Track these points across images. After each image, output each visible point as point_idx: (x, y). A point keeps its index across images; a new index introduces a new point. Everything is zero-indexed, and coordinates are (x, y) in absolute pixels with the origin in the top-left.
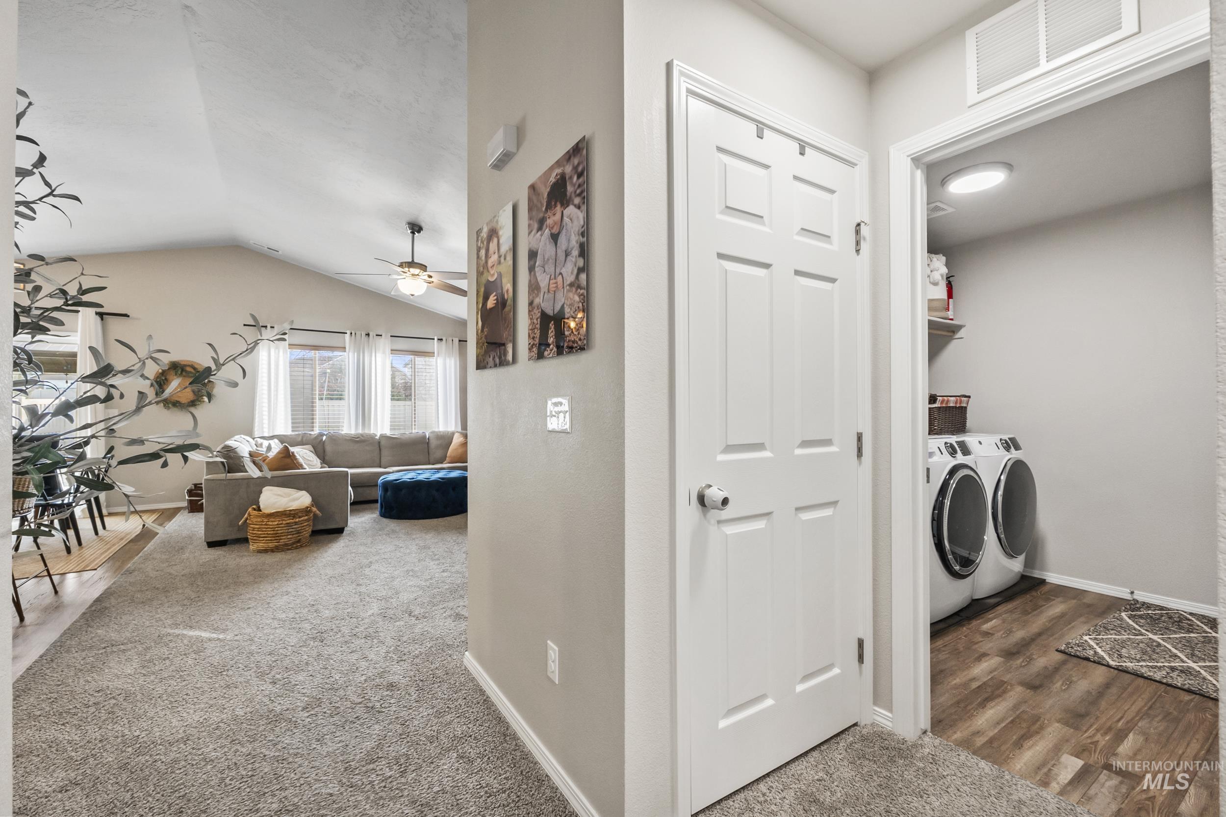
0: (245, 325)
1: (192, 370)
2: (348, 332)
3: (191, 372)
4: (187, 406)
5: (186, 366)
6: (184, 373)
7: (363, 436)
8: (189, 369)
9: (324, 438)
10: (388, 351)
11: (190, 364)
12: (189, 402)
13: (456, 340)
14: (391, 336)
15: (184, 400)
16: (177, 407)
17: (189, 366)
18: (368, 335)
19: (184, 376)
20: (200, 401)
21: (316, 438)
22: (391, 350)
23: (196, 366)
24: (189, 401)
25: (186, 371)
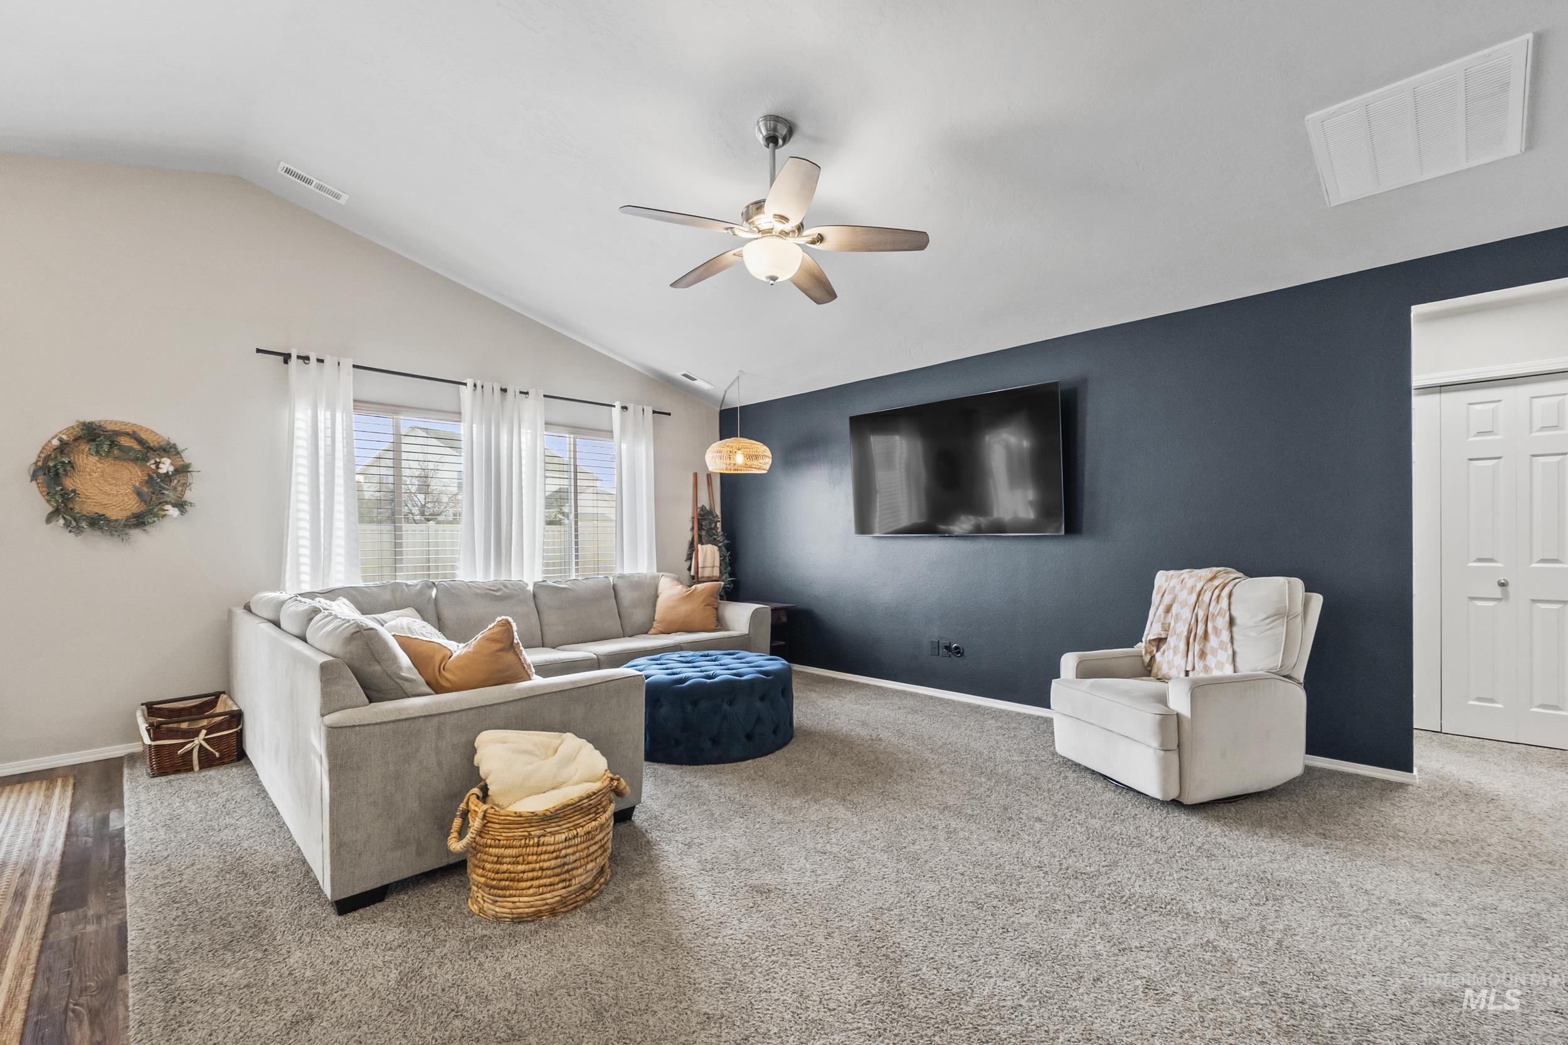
0: (258, 351)
1: (137, 447)
2: (470, 382)
3: (130, 449)
4: (125, 526)
5: (118, 433)
6: (116, 452)
7: (506, 587)
8: (125, 441)
9: (434, 593)
10: (541, 425)
11: (129, 430)
12: (128, 518)
13: (649, 410)
14: (545, 396)
15: (113, 514)
16: (101, 528)
17: (127, 434)
18: (504, 390)
19: (116, 458)
20: (156, 515)
21: (421, 593)
22: (546, 424)
23: (143, 436)
24: (129, 513)
25: (121, 448)
